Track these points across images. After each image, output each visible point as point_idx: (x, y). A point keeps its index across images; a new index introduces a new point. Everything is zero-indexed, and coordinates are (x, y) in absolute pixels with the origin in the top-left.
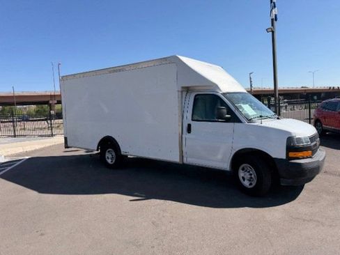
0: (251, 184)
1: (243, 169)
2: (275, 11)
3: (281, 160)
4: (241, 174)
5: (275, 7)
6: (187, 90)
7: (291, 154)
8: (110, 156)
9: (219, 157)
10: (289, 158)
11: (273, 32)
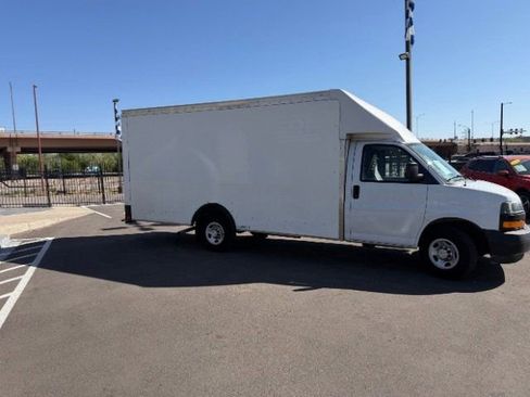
0: (447, 265)
1: (436, 246)
2: (412, 31)
3: (493, 231)
4: (432, 252)
5: (411, 24)
6: (351, 138)
7: (506, 225)
8: (214, 233)
9: (404, 230)
10: (503, 229)
11: (408, 60)
